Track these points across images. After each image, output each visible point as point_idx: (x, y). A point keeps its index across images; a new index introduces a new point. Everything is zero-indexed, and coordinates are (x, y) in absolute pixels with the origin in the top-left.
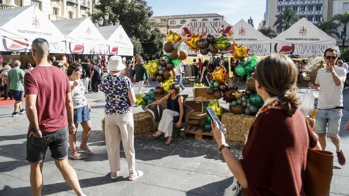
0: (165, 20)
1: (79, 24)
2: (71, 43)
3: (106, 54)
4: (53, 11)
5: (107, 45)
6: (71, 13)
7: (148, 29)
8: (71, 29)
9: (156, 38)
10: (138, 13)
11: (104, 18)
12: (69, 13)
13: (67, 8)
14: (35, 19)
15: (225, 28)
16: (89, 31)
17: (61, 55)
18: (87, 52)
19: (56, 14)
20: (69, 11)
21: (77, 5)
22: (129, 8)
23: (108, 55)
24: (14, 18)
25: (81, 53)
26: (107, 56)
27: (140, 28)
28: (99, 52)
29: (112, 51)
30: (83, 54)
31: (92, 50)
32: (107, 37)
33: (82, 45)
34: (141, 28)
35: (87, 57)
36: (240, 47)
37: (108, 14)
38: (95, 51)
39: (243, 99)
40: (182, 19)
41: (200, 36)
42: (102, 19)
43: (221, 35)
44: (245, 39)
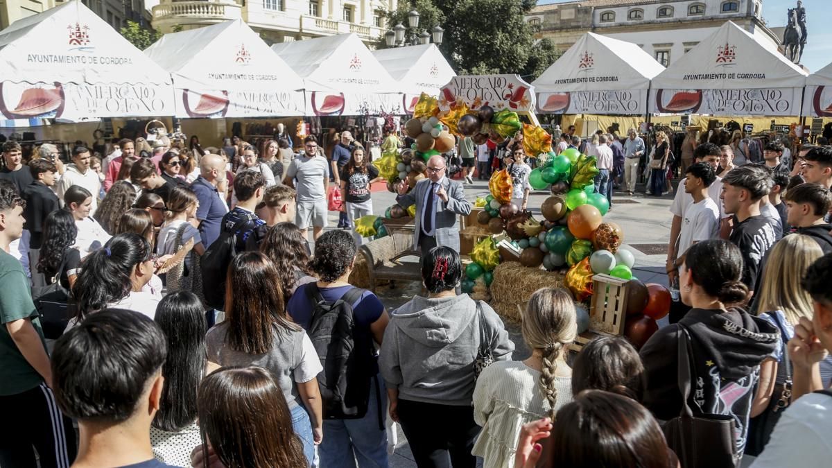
0: (586, 11)
1: (335, 50)
2: (316, 93)
3: (396, 113)
4: (310, 7)
5: (400, 93)
6: (349, 9)
7: (519, 44)
8: (317, 63)
9: (542, 65)
10: (493, 5)
11: (406, 23)
12: (345, 8)
14: (241, 50)
15: (514, 90)
16: (356, 63)
17: (296, 120)
18: (351, 110)
19: (316, 13)
20: (345, 5)
23: (400, 115)
25: (337, 115)
26: (399, 118)
27: (498, 43)
28: (379, 110)
29: (411, 107)
30: (343, 115)
31: (363, 106)
32: (398, 75)
33: (340, 95)
34: (502, 43)
35: (354, 121)
36: (533, 131)
37: (416, 13)
38: (369, 108)
39: (541, 236)
40: (632, 7)
41: (470, 105)
42: (402, 27)
43: (506, 104)
44: (732, 76)
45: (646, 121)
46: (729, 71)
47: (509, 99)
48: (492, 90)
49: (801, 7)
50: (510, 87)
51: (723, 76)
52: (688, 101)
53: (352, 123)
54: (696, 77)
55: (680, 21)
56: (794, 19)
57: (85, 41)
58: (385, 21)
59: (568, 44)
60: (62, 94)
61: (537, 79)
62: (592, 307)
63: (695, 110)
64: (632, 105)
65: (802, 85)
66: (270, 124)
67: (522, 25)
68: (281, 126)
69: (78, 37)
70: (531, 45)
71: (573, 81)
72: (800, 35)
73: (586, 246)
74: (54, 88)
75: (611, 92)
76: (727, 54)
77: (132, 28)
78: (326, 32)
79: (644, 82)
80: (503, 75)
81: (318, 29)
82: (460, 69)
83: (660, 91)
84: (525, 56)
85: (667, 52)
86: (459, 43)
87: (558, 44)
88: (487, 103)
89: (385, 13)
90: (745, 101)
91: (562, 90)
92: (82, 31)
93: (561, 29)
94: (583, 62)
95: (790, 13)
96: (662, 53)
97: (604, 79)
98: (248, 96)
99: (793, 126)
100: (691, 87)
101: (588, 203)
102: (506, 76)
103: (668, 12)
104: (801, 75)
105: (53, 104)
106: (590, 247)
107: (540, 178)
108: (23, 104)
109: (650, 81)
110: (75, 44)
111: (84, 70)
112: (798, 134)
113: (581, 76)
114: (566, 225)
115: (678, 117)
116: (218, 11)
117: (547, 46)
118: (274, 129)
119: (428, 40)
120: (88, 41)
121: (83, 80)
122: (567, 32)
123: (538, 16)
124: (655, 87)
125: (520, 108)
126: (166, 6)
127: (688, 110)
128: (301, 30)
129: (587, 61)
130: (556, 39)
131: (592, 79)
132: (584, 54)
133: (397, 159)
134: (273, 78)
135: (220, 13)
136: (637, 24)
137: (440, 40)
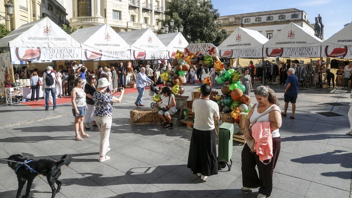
0: (239, 19)
1: (142, 35)
2: (135, 51)
3: (166, 58)
4: (131, 18)
5: (167, 51)
7: (213, 32)
9: (222, 39)
10: (202, 17)
11: (169, 24)
12: (145, 19)
13: (142, 15)
14: (107, 35)
15: (210, 48)
16: (150, 39)
17: (127, 61)
18: (148, 57)
19: (133, 21)
20: (145, 17)
21: (151, 11)
22: (195, 13)
23: (167, 59)
24: (92, 36)
25: (143, 59)
26: (167, 60)
27: (205, 31)
28: (159, 57)
29: (171, 56)
30: (145, 59)
31: (153, 56)
32: (166, 44)
33: (144, 52)
34: (206, 31)
35: (150, 62)
36: (218, 62)
37: (173, 20)
38: (155, 57)
39: (222, 101)
40: (257, 17)
41: (195, 54)
42: (168, 26)
43: (208, 53)
44: (294, 43)
45: (262, 60)
46: (292, 40)
47: (209, 52)
48: (203, 49)
49: (320, 16)
50: (209, 47)
51: (291, 42)
52: (278, 52)
53: (149, 62)
54: (280, 43)
55: (276, 22)
56: (318, 21)
57: (49, 32)
58: (160, 23)
59: (232, 31)
60: (40, 52)
61: (220, 45)
62: (240, 124)
63: (281, 56)
64: (257, 54)
65: (320, 45)
66: (117, 63)
67: (214, 25)
68: (122, 64)
69: (47, 31)
70: (217, 32)
71: (234, 45)
72: (320, 27)
73: (238, 103)
74: (37, 49)
75: (248, 49)
76: (291, 34)
77: (64, 27)
78: (137, 28)
79: (261, 45)
80: (207, 43)
81: (134, 26)
82: (190, 42)
83: (267, 49)
84: (215, 36)
85: (271, 34)
86: (190, 32)
87: (228, 32)
88: (201, 53)
89: (160, 20)
90: (299, 52)
91: (230, 49)
92: (48, 28)
93: (229, 26)
94: (237, 38)
95: (316, 19)
96: (269, 35)
97: (246, 44)
98: (109, 53)
99: (318, 61)
100: (279, 47)
101: (238, 88)
102: (208, 44)
103: (271, 18)
104: (320, 42)
105: (36, 55)
106: (239, 103)
107: (221, 80)
108: (25, 55)
109: (263, 45)
110: (46, 33)
111: (49, 43)
112: (320, 64)
113: (237, 43)
114: (230, 96)
115: (274, 58)
116: (95, 20)
117: (224, 32)
118: (119, 65)
119: (177, 30)
120: (50, 32)
121: (48, 46)
122: (232, 26)
123: (220, 21)
124: (265, 47)
125: (213, 55)
126: (75, 18)
127: (278, 56)
128: (127, 27)
129: (239, 38)
130: (228, 29)
131: (241, 45)
132: (238, 35)
133: (168, 74)
134: (118, 45)
135: (96, 21)
136: (259, 23)
137: (182, 31)
